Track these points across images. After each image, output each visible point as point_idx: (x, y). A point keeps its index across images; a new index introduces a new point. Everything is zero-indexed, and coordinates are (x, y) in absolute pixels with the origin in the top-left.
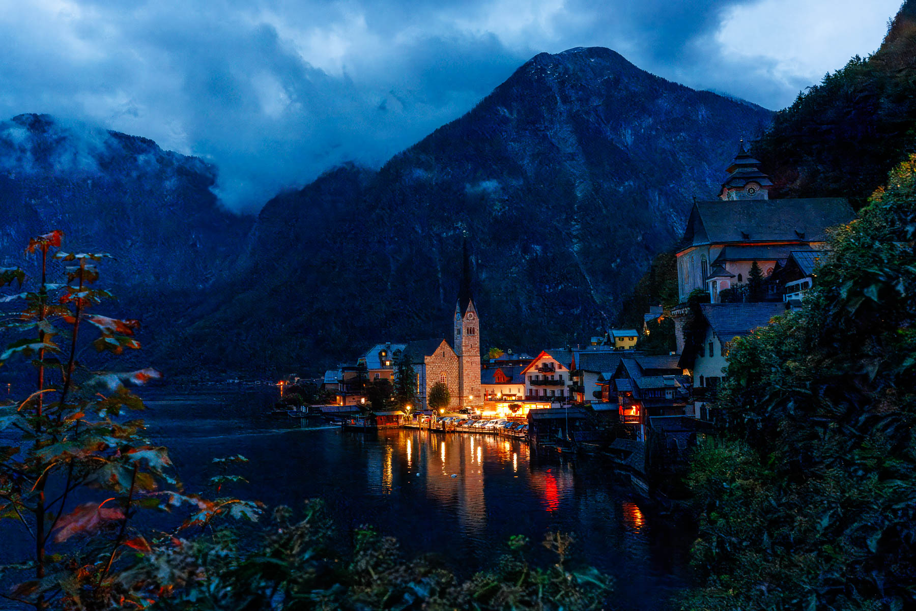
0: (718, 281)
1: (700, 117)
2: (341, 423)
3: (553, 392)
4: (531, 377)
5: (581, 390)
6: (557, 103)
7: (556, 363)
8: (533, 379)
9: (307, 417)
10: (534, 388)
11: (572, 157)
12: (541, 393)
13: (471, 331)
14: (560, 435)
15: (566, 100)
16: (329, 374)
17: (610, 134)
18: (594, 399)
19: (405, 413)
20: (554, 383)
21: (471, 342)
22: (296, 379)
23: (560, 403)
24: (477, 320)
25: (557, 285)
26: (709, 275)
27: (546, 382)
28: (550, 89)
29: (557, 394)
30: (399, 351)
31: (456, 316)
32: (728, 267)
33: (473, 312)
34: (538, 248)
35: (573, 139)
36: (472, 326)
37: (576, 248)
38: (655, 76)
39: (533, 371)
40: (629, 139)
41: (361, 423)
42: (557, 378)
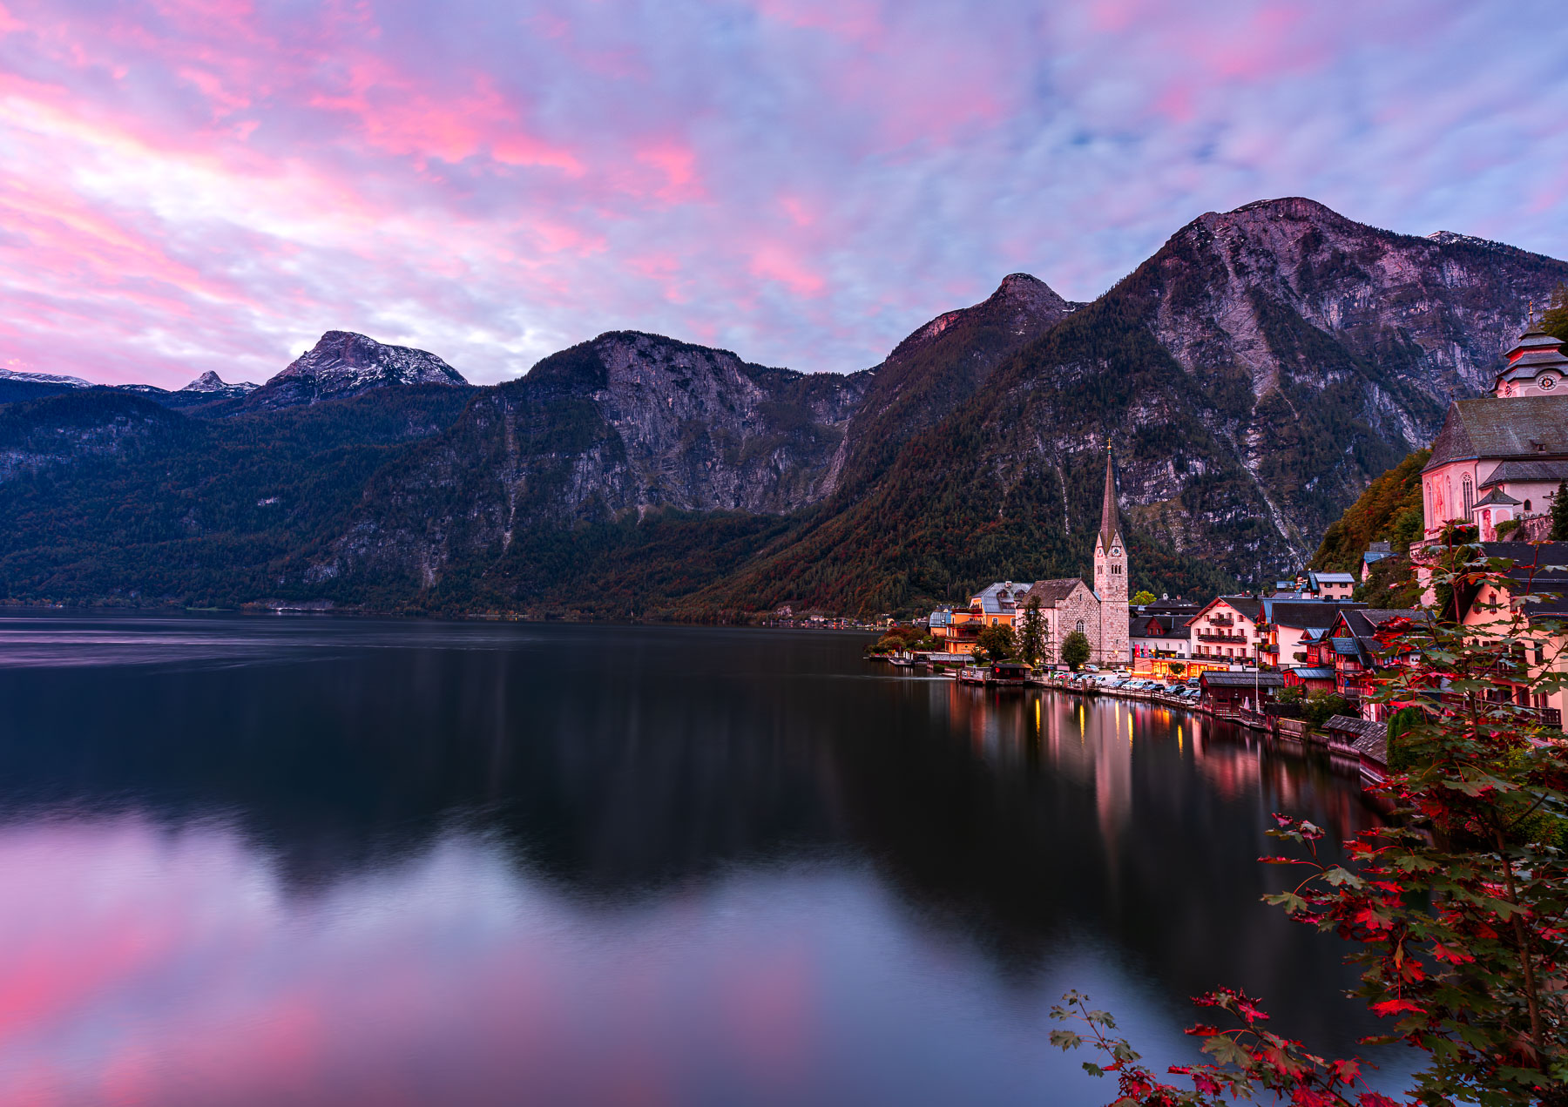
0: (1492, 510)
1: (1448, 280)
2: (954, 675)
3: (1231, 650)
4: (1199, 630)
5: (1273, 651)
6: (1228, 275)
7: (1236, 615)
8: (1202, 633)
9: (912, 665)
10: (1203, 644)
11: (1251, 345)
12: (1214, 651)
13: (1116, 570)
14: (1246, 706)
15: (1241, 271)
16: (934, 616)
17: (1305, 311)
18: (1296, 661)
19: (1034, 666)
20: (1231, 640)
21: (1117, 584)
22: (889, 620)
23: (1242, 664)
24: (1125, 557)
25: (1224, 513)
26: (1475, 503)
27: (1220, 638)
28: (1217, 258)
29: (1237, 653)
30: (1022, 592)
31: (1097, 551)
32: (1507, 490)
33: (1120, 547)
34: (1198, 464)
35: (1251, 323)
36: (1118, 564)
37: (1253, 464)
38: (1377, 229)
39: (1203, 625)
40: (1335, 317)
41: (979, 676)
42: (1235, 633)
